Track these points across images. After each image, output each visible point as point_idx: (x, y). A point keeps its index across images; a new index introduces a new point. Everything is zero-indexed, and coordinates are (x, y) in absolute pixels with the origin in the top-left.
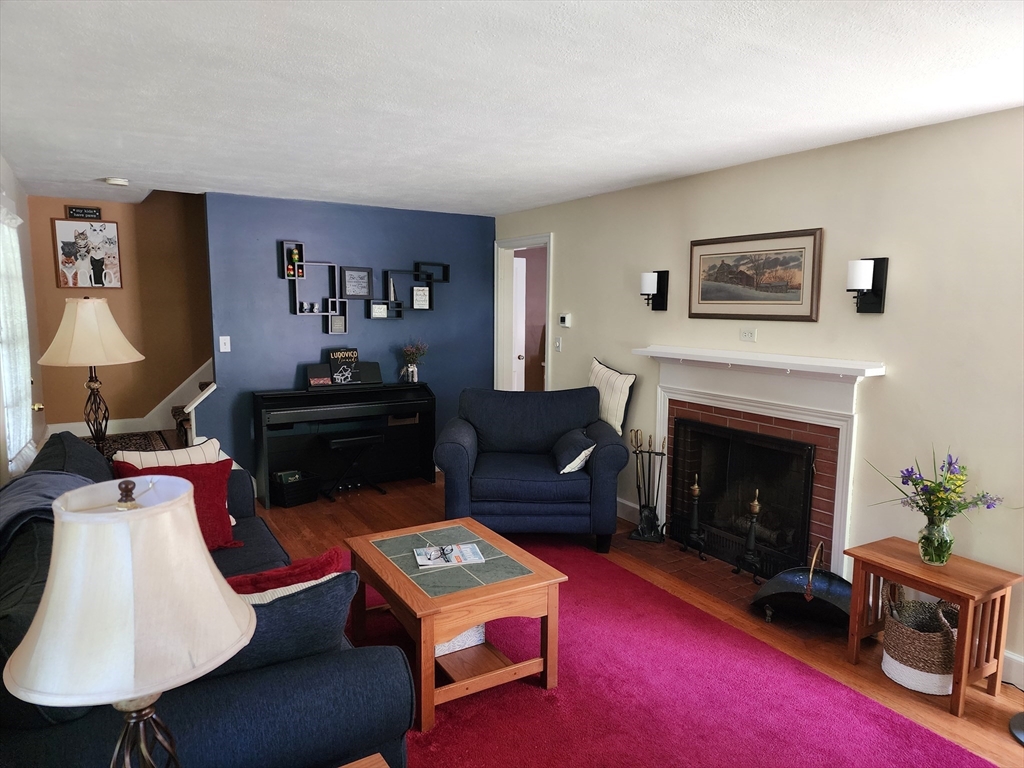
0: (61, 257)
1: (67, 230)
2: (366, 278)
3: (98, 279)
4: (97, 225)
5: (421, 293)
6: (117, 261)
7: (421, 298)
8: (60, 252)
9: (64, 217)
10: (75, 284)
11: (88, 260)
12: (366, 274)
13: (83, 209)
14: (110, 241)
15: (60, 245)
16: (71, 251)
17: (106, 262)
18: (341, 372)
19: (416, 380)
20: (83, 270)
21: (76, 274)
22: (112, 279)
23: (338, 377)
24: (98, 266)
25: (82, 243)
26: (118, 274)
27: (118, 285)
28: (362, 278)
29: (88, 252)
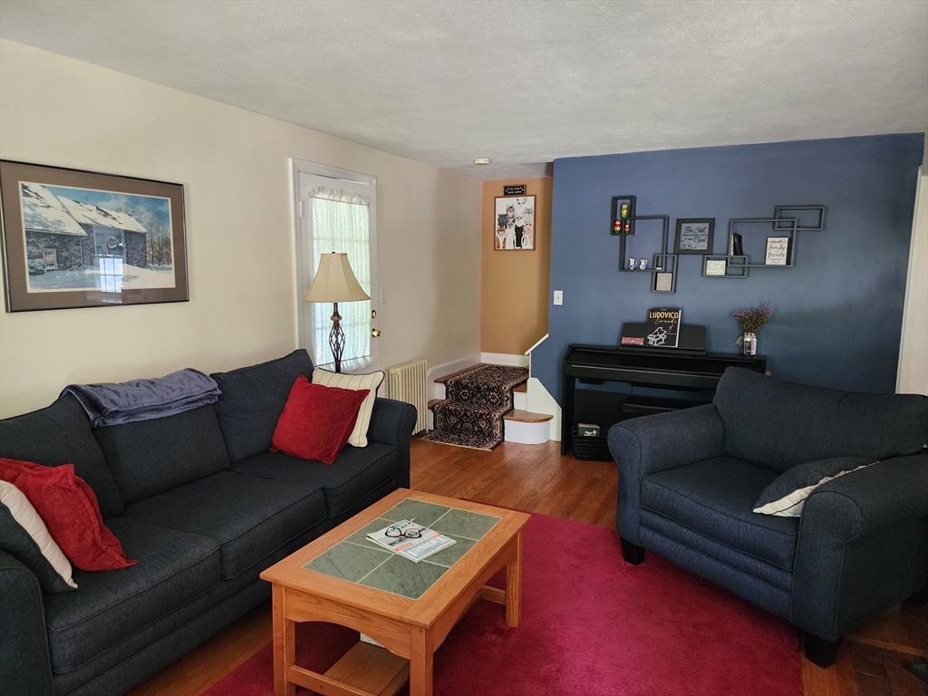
0: (497, 227)
1: (503, 205)
2: (707, 230)
3: (518, 243)
4: (521, 199)
5: (778, 245)
6: (532, 228)
7: (776, 251)
8: (497, 222)
9: (502, 195)
10: (504, 247)
11: (513, 228)
12: (707, 225)
13: (513, 187)
14: (528, 211)
15: (497, 217)
16: (504, 222)
17: (525, 229)
18: (656, 333)
19: (754, 352)
20: (510, 234)
21: (505, 239)
22: (527, 243)
23: (652, 339)
24: (519, 231)
25: (510, 214)
26: (532, 239)
27: (531, 247)
28: (701, 231)
29: (514, 222)
